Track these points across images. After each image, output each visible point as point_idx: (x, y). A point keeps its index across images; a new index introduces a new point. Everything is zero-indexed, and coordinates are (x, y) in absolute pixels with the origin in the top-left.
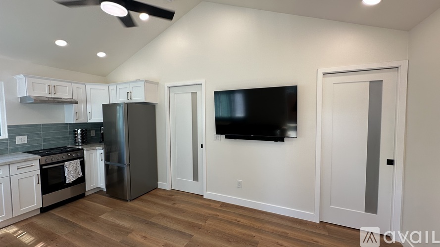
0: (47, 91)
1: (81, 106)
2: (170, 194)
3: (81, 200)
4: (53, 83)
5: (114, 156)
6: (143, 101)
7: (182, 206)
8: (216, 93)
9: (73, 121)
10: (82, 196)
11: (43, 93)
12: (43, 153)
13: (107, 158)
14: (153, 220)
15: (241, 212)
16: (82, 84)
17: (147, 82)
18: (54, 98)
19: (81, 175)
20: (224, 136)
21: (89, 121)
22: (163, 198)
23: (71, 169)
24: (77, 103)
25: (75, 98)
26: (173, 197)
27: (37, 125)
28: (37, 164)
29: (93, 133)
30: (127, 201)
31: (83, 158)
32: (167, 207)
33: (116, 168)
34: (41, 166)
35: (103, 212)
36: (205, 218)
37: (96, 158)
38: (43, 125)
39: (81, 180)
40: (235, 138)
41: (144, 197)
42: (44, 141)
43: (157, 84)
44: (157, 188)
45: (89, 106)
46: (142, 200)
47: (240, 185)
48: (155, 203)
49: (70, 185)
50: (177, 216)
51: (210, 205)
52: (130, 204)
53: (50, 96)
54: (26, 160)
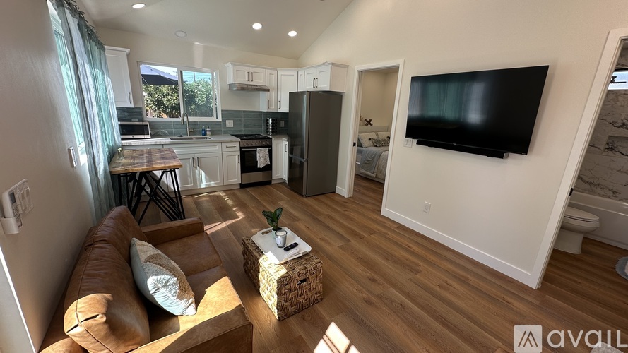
0: (246, 79)
1: (272, 94)
2: (346, 201)
3: (268, 186)
4: (251, 70)
5: (297, 150)
6: (328, 89)
7: (352, 214)
8: (414, 79)
9: (265, 110)
10: (269, 182)
11: (243, 80)
12: (243, 137)
13: (291, 151)
14: (321, 218)
15: (419, 240)
16: (274, 69)
17: (334, 65)
18: (252, 85)
19: (269, 163)
20: (415, 141)
21: (279, 111)
22: (337, 203)
23: (261, 155)
24: (268, 90)
25: (268, 86)
26: (347, 204)
27: (239, 111)
28: (238, 145)
29: (282, 124)
30: (303, 196)
31: (271, 147)
32: (337, 211)
33: (298, 163)
34: (241, 148)
35: (282, 200)
36: (372, 232)
37: (281, 147)
38: (244, 111)
39: (268, 168)
40: (430, 145)
41: (319, 197)
42: (245, 126)
43: (347, 67)
44: (335, 192)
45: (279, 94)
46: (317, 199)
47: (427, 209)
48: (327, 205)
49: (260, 170)
50: (342, 221)
51: (385, 223)
52: (305, 199)
53: (249, 83)
54: (231, 141)
